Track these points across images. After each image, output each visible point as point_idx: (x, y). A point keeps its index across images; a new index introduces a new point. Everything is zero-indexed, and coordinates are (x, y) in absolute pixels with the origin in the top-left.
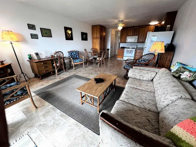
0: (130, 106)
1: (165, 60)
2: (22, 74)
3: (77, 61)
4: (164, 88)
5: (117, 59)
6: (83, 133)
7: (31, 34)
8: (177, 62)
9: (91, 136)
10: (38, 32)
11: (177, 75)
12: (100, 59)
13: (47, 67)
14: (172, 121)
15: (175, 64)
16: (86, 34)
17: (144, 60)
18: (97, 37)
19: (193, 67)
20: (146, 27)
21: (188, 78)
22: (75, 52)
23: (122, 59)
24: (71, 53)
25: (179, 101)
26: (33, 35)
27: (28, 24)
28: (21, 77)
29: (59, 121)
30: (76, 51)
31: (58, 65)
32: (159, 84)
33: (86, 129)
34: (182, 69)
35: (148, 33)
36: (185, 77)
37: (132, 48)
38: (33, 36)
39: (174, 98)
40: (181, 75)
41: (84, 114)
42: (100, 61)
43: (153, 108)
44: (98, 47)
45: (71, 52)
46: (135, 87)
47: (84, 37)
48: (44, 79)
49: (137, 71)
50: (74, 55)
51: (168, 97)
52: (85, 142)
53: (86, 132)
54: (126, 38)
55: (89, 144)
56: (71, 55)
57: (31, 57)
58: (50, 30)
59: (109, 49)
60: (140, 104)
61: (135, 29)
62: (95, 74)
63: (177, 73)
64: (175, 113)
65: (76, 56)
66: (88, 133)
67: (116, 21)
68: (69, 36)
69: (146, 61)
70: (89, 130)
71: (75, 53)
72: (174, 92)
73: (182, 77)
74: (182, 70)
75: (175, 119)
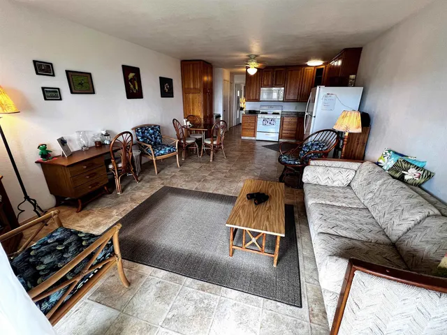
0: (347, 241)
1: (356, 143)
2: (27, 202)
3: (162, 152)
4: (391, 201)
5: (242, 138)
6: (270, 312)
7: (43, 88)
8: (389, 151)
9: (287, 312)
10: (60, 82)
11: (397, 175)
12: (215, 143)
13: (95, 174)
14: (432, 253)
15: (386, 153)
16: (169, 81)
17: (317, 144)
18: (195, 88)
19: (417, 159)
20: (299, 70)
21: (417, 179)
22: (152, 129)
23: (253, 138)
24: (143, 133)
25: (427, 220)
26: (50, 91)
27: (35, 62)
28: (23, 211)
29: (206, 301)
30: (155, 126)
31: (120, 165)
32: (371, 194)
33: (271, 304)
34: (403, 164)
35: (318, 88)
36: (411, 177)
37: (274, 114)
38: (49, 94)
39: (418, 217)
40: (404, 174)
41: (248, 275)
42: (214, 147)
43: (382, 238)
44: (199, 113)
45: (141, 128)
46: (329, 203)
47: (166, 88)
48: (88, 207)
49: (320, 170)
50: (151, 135)
51: (407, 216)
52: (284, 327)
53: (273, 308)
54: (260, 90)
55: (294, 328)
56: (142, 137)
57: (48, 151)
58: (90, 74)
59: (219, 116)
60: (359, 235)
61: (277, 71)
62: (214, 179)
63: (397, 172)
64: (430, 240)
65: (156, 138)
66: (279, 308)
67: (244, 56)
68: (135, 88)
69: (324, 146)
70: (279, 304)
71: (151, 131)
72: (414, 206)
73: (406, 177)
74: (405, 165)
75: (435, 248)
